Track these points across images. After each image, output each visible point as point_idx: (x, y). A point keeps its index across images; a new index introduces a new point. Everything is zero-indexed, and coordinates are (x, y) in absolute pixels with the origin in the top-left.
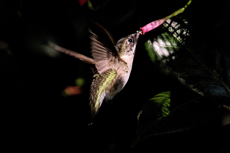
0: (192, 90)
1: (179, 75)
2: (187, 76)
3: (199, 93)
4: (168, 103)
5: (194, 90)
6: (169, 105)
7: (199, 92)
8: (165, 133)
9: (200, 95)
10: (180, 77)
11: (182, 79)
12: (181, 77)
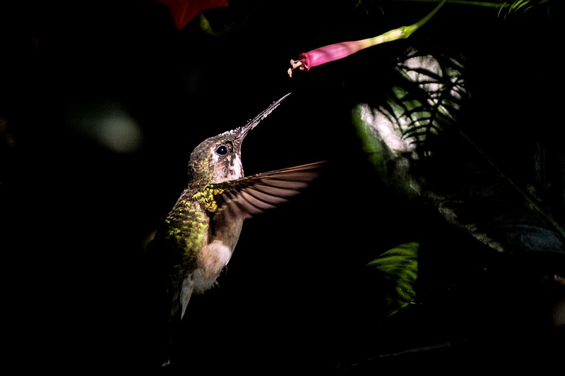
0: (475, 238)
1: (442, 201)
2: (461, 202)
3: (491, 245)
4: (414, 271)
5: (479, 237)
6: (415, 276)
7: (491, 242)
8: (406, 352)
9: (495, 251)
10: (443, 207)
11: (447, 211)
12: (445, 206)
